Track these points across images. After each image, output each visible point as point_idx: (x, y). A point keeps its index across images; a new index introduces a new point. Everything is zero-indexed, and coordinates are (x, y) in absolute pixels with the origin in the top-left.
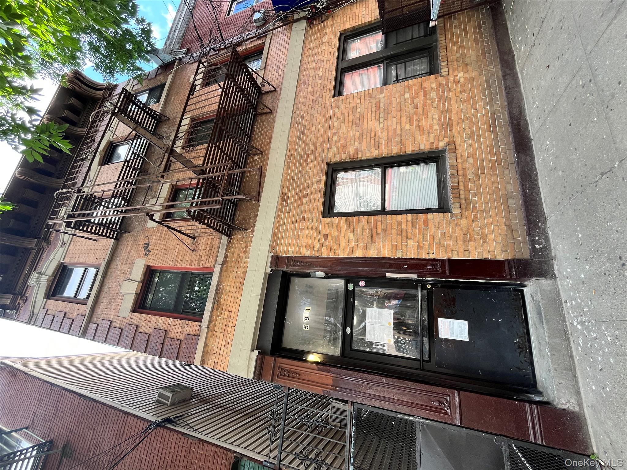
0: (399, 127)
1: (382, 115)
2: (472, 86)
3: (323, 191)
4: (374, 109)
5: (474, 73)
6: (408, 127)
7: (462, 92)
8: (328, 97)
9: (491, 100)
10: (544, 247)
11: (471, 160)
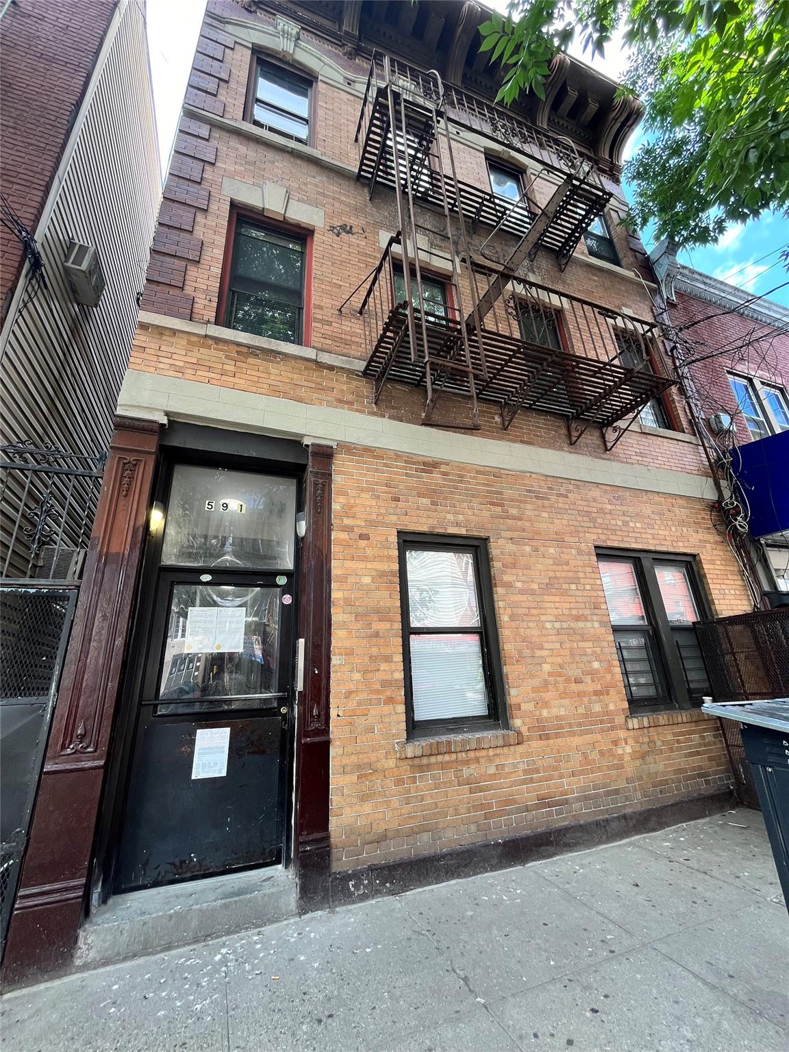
0: (545, 653)
1: (565, 625)
2: (609, 768)
3: (441, 531)
4: (574, 612)
5: (630, 769)
6: (546, 668)
7: (602, 753)
8: (594, 537)
9: (586, 798)
10: (351, 894)
11: (492, 770)
